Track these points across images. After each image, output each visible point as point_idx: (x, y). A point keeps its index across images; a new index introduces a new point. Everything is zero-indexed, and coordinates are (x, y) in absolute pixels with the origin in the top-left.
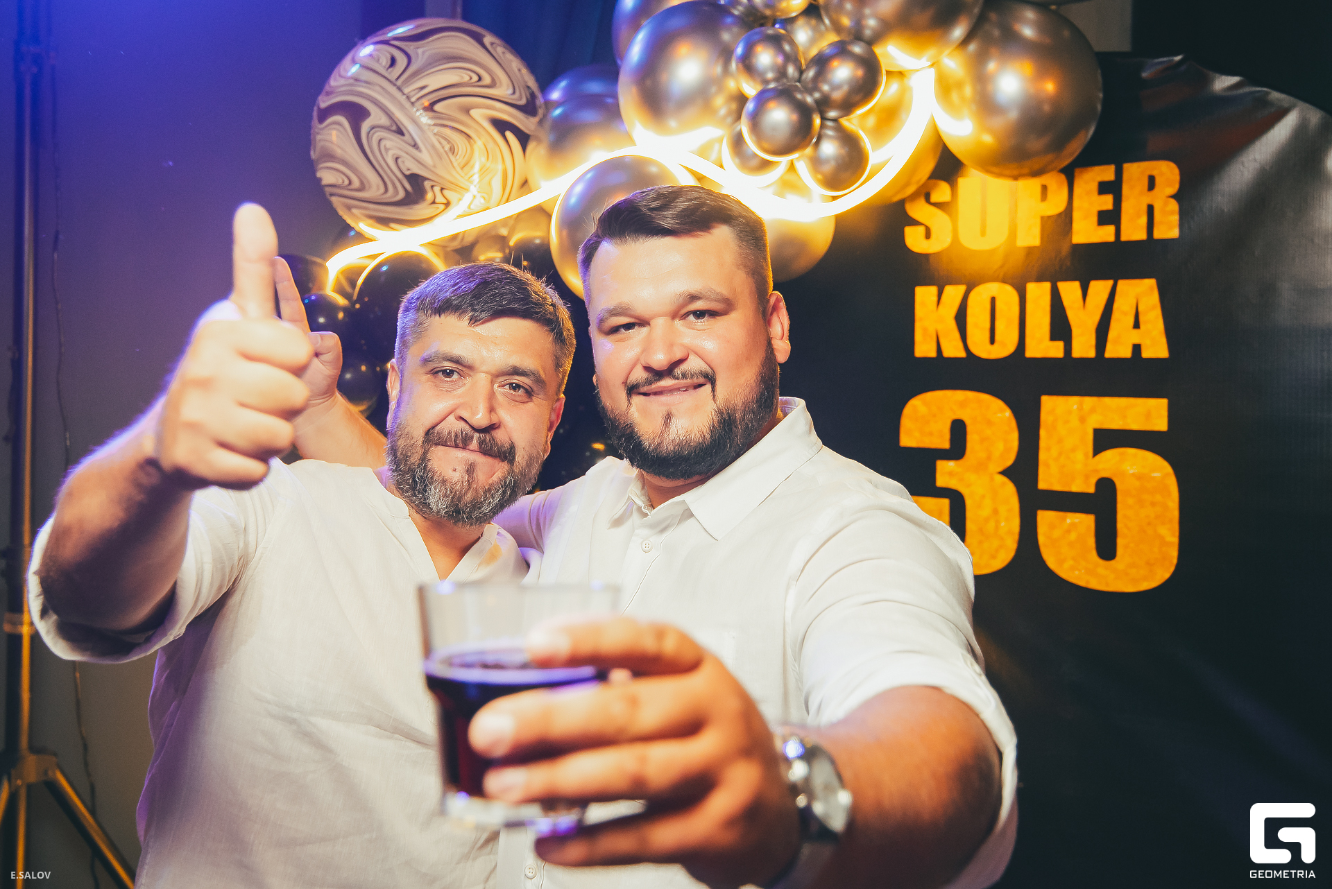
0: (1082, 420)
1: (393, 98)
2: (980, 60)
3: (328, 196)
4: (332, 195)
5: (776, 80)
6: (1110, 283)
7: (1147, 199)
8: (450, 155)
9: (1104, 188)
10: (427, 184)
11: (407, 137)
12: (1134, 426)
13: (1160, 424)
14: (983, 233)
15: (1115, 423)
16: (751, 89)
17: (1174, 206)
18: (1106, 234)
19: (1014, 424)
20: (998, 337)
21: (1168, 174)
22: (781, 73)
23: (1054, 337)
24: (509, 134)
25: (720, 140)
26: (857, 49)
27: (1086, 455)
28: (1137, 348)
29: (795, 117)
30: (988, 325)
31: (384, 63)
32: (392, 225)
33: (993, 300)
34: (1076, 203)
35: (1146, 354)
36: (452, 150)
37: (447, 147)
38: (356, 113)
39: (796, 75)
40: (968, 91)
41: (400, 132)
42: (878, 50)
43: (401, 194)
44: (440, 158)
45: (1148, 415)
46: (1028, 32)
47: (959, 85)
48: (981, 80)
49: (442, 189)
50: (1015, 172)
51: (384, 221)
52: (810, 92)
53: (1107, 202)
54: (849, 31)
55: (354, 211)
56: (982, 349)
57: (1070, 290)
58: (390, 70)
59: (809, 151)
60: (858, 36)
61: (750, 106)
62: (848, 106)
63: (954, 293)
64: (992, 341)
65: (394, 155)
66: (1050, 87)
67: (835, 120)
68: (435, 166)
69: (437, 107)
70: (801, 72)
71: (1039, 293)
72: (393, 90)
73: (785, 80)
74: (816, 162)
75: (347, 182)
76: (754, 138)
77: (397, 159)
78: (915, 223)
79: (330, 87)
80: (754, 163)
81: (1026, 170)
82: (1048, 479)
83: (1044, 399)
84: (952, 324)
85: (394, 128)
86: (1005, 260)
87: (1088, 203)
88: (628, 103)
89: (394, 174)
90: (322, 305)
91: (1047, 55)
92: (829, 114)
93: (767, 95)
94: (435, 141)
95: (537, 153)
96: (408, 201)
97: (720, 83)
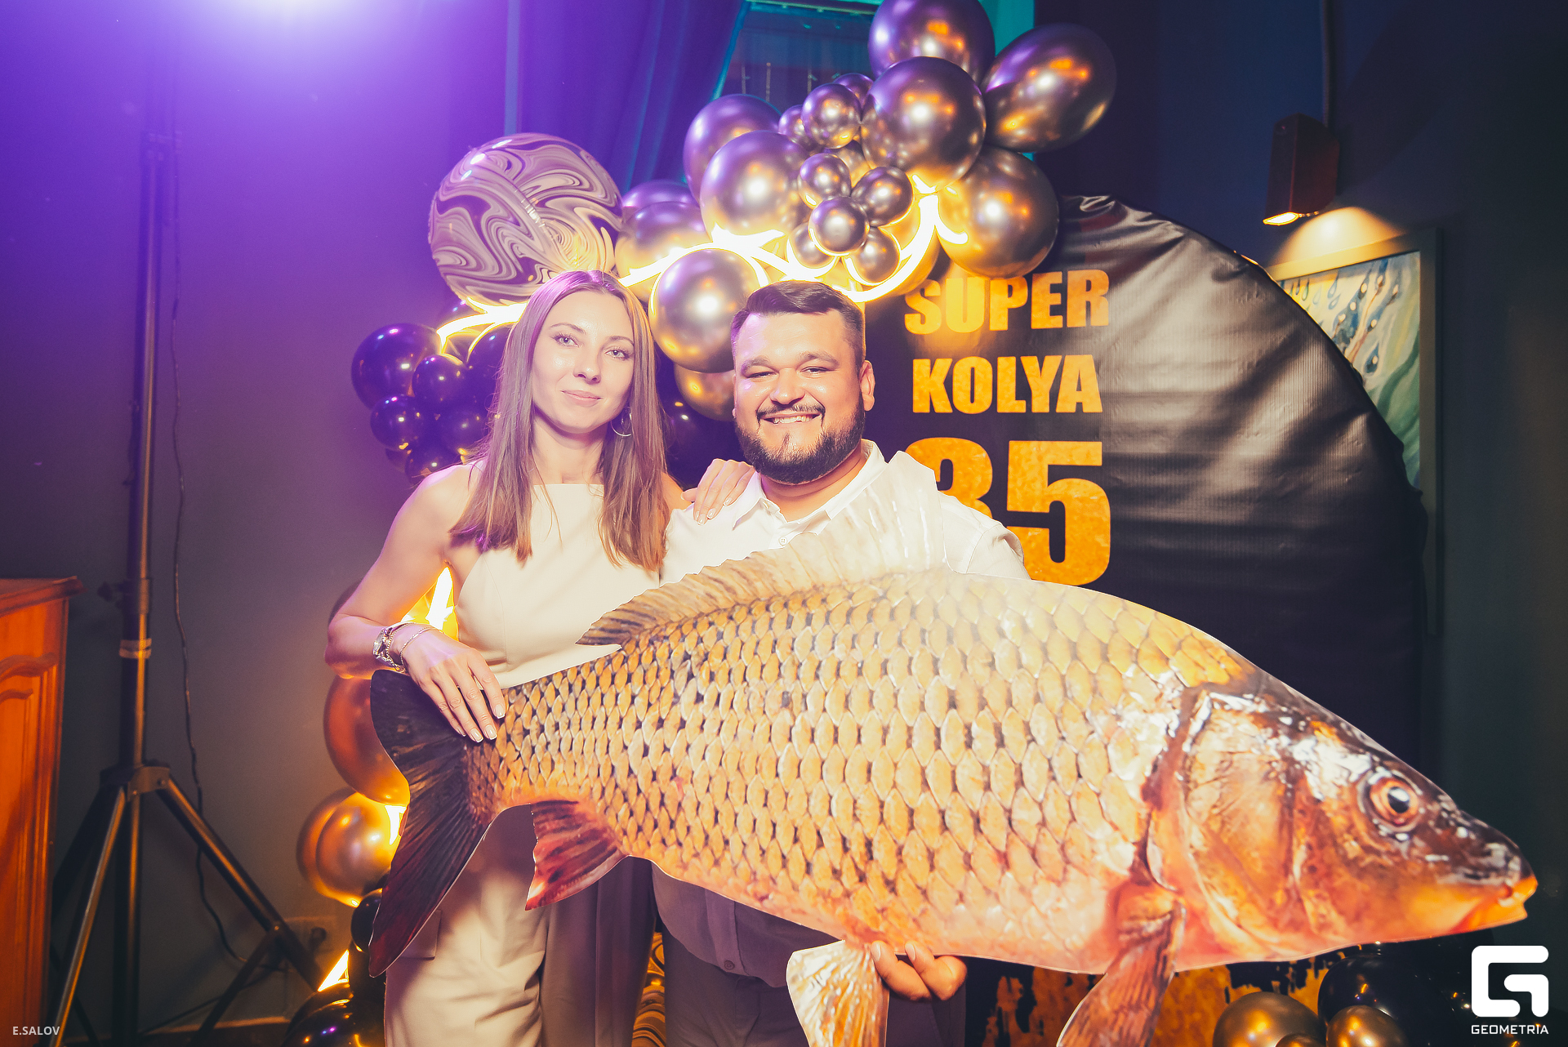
0: (1040, 458)
1: (511, 195)
2: (973, 190)
3: (443, 276)
4: (446, 274)
5: (833, 194)
6: (1060, 357)
7: (1085, 297)
8: (558, 244)
9: (1054, 289)
10: (537, 267)
11: (522, 227)
12: (1078, 463)
13: (1097, 461)
14: (965, 320)
15: (1064, 461)
16: (812, 200)
17: (1105, 303)
18: (1057, 322)
19: (989, 462)
20: (976, 398)
21: (1100, 278)
22: (837, 189)
23: (1018, 398)
24: (603, 229)
25: (784, 241)
26: (895, 173)
27: (1043, 484)
28: (1079, 405)
29: (852, 222)
30: (969, 389)
31: (502, 166)
32: (501, 300)
33: (973, 370)
34: (1034, 299)
35: (1086, 409)
36: (560, 239)
37: (555, 236)
38: (476, 206)
39: (848, 192)
40: (966, 212)
41: (518, 224)
43: (514, 274)
44: (550, 246)
45: (1088, 455)
46: (1007, 169)
47: (959, 207)
48: (974, 204)
49: (549, 271)
50: (994, 274)
51: (495, 297)
52: (861, 204)
53: (1057, 299)
54: (886, 160)
55: (468, 287)
56: (964, 406)
57: (1030, 363)
58: (507, 171)
59: (857, 251)
60: (894, 164)
61: (816, 215)
62: (886, 218)
63: (943, 365)
64: (972, 400)
65: (510, 241)
66: (1024, 212)
67: (875, 227)
68: (544, 252)
69: (548, 204)
70: (852, 190)
71: (1007, 364)
72: (510, 188)
73: (839, 194)
74: (861, 260)
75: (464, 263)
76: (820, 237)
77: (512, 245)
78: (912, 311)
79: (450, 183)
80: (815, 257)
81: (1001, 273)
82: (1014, 504)
83: (1012, 443)
84: (942, 388)
85: (512, 219)
86: (982, 340)
87: (1043, 298)
88: (709, 208)
89: (508, 257)
90: (442, 365)
91: (1023, 188)
92: (874, 222)
93: (829, 205)
94: (546, 232)
95: (626, 246)
96: (521, 280)
97: (784, 196)
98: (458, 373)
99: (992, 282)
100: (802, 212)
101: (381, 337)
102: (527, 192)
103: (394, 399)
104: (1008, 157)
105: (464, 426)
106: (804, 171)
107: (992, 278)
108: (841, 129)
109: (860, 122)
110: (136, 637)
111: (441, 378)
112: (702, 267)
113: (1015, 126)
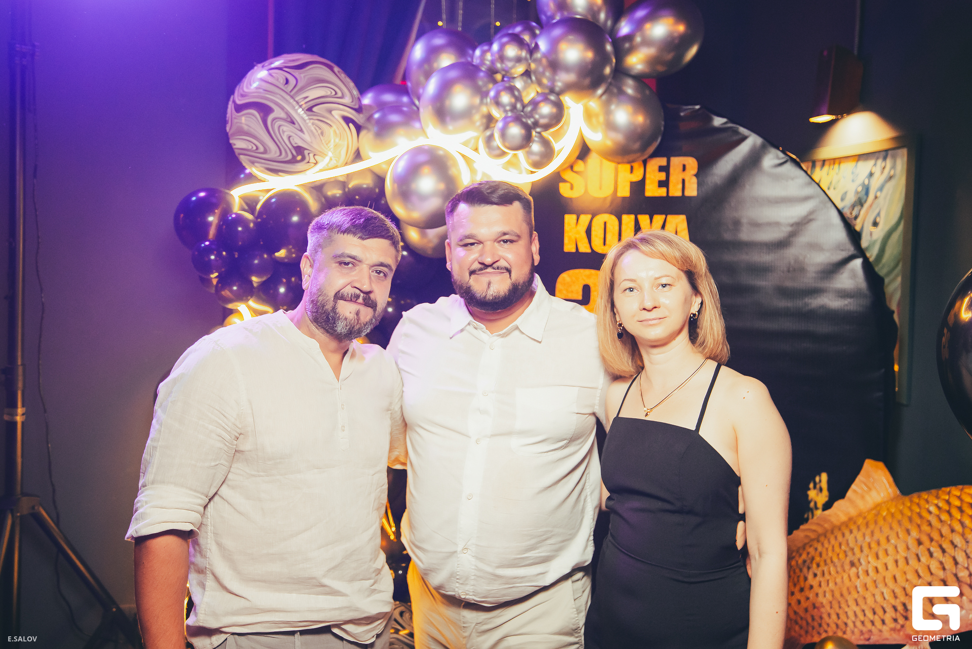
1: (289, 103)
2: (607, 104)
3: (237, 155)
4: (240, 154)
5: (512, 111)
6: (664, 216)
7: (682, 176)
8: (321, 136)
9: (661, 169)
10: (306, 152)
11: (297, 125)
14: (600, 188)
16: (497, 113)
17: (695, 180)
18: (662, 192)
20: (607, 242)
21: (692, 163)
22: (514, 107)
24: (351, 125)
25: (477, 139)
26: (552, 98)
29: (523, 132)
30: (602, 236)
31: (282, 82)
32: (280, 173)
33: (605, 223)
34: (648, 176)
36: (322, 133)
37: (319, 132)
39: (521, 108)
40: (601, 119)
41: (294, 123)
42: (562, 98)
43: (290, 157)
44: (315, 138)
46: (630, 91)
47: (597, 116)
48: (608, 113)
49: (314, 155)
50: (620, 161)
51: (275, 171)
52: (529, 117)
53: (662, 176)
54: (547, 87)
55: (256, 164)
56: (599, 248)
57: (644, 219)
58: (286, 86)
59: (527, 149)
60: (552, 91)
61: (500, 125)
62: (547, 127)
63: (585, 219)
64: (605, 245)
65: (288, 135)
66: (640, 119)
67: (539, 133)
68: (312, 142)
69: (315, 109)
70: (524, 106)
71: (628, 220)
72: (288, 98)
73: (515, 111)
74: (529, 155)
75: (254, 148)
76: (501, 140)
77: (289, 137)
78: (564, 181)
79: (244, 91)
80: (498, 152)
81: (625, 160)
84: (584, 235)
85: (289, 120)
86: (612, 203)
87: (654, 176)
88: (426, 113)
89: (287, 145)
90: (239, 220)
91: (640, 103)
92: (538, 130)
93: (509, 119)
94: (313, 128)
95: (367, 137)
96: (293, 161)
97: (477, 108)
98: (252, 225)
99: (620, 166)
100: (489, 120)
101: (194, 198)
102: (300, 101)
103: (207, 243)
104: (630, 82)
105: (256, 262)
106: (492, 94)
107: (619, 163)
108: (517, 64)
109: (530, 61)
110: (15, 406)
111: (240, 229)
112: (422, 158)
113: (637, 61)
